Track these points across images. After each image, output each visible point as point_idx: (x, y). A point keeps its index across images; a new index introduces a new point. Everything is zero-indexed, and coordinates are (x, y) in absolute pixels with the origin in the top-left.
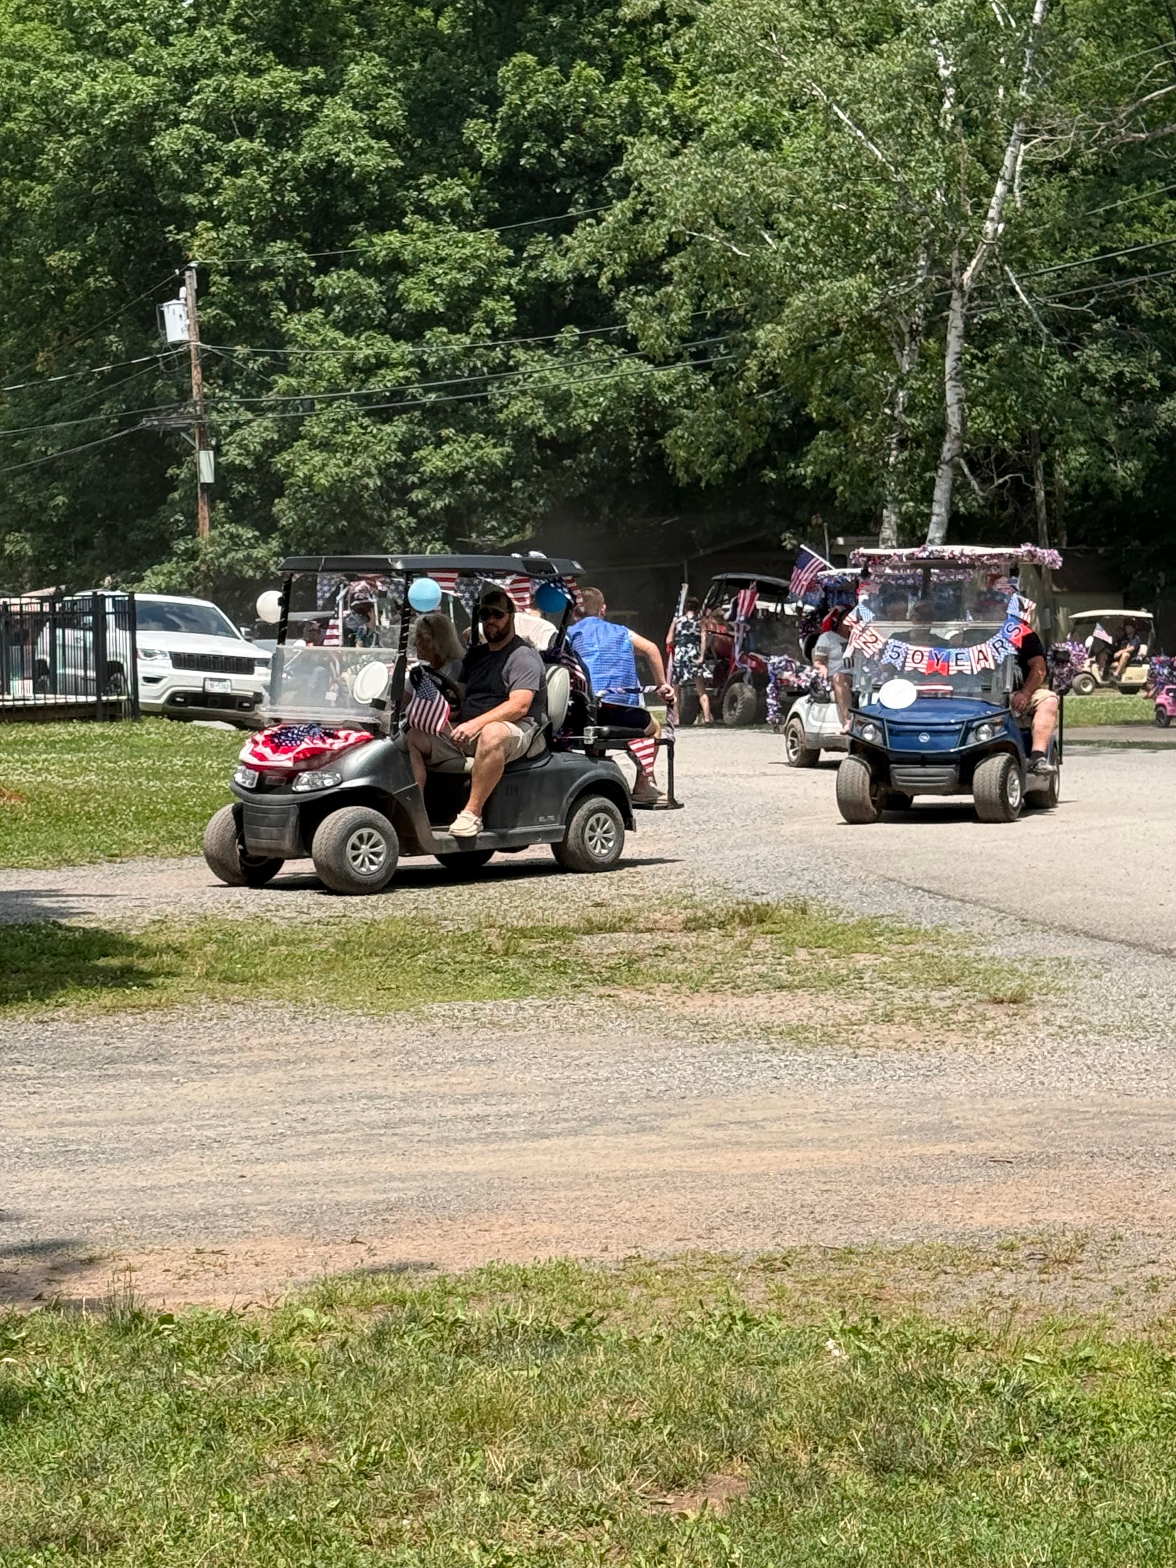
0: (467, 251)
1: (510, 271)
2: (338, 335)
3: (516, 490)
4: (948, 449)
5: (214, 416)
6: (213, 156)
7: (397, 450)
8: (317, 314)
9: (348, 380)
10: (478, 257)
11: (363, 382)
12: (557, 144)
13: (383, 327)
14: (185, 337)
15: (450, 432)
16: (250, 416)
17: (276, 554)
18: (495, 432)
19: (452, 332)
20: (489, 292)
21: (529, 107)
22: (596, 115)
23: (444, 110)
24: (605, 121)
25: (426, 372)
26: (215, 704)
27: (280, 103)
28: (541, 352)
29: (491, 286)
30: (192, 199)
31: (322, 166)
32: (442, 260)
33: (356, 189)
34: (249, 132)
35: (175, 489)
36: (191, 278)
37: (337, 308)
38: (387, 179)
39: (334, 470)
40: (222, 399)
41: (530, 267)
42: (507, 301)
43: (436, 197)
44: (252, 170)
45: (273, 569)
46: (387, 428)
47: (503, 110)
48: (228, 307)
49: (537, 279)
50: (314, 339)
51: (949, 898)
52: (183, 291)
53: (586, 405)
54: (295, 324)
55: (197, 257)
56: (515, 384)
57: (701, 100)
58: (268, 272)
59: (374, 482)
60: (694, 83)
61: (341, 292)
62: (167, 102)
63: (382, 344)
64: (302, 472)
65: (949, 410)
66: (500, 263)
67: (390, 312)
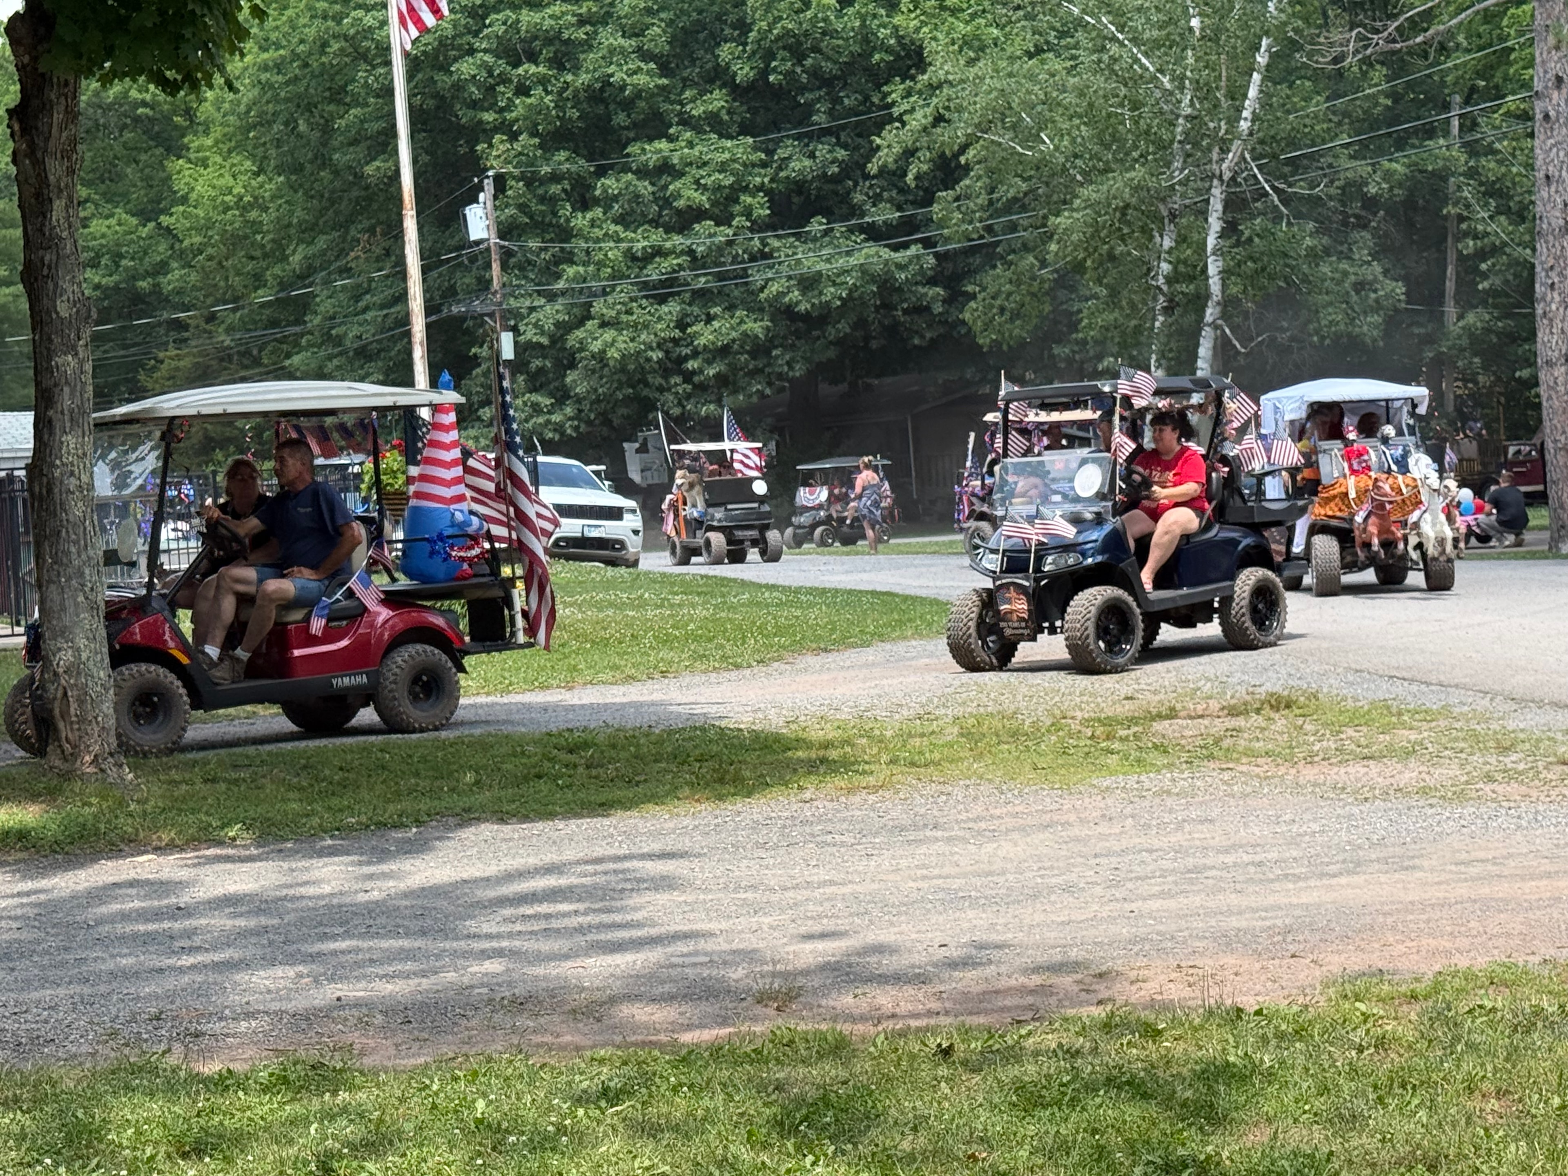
0: (727, 155)
1: (763, 171)
2: (619, 228)
3: (777, 357)
4: (1210, 313)
5: (512, 301)
6: (504, 80)
7: (676, 327)
8: (598, 212)
9: (628, 268)
10: (734, 161)
11: (641, 269)
12: (800, 62)
13: (655, 223)
14: (485, 235)
15: (717, 310)
16: (543, 301)
17: (570, 419)
18: (756, 309)
19: (718, 224)
20: (745, 189)
21: (775, 32)
22: (832, 37)
23: (701, 36)
24: (840, 42)
25: (695, 261)
26: (592, 547)
27: (560, 32)
28: (792, 239)
29: (747, 186)
30: (489, 117)
31: (598, 86)
32: (705, 164)
33: (628, 105)
34: (533, 58)
35: (479, 365)
36: (489, 185)
37: (616, 207)
38: (653, 95)
39: (623, 346)
40: (519, 286)
41: (780, 168)
42: (761, 198)
43: (697, 110)
44: (538, 91)
45: (569, 431)
46: (665, 309)
47: (753, 35)
48: (522, 207)
49: (787, 177)
50: (598, 233)
51: (1428, 684)
52: (482, 197)
53: (834, 284)
54: (580, 221)
55: (495, 166)
56: (771, 267)
57: (922, 22)
58: (555, 177)
59: (656, 355)
60: (916, 8)
61: (620, 194)
62: (461, 35)
63: (657, 237)
64: (596, 346)
65: (1211, 281)
66: (754, 165)
67: (661, 208)
